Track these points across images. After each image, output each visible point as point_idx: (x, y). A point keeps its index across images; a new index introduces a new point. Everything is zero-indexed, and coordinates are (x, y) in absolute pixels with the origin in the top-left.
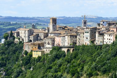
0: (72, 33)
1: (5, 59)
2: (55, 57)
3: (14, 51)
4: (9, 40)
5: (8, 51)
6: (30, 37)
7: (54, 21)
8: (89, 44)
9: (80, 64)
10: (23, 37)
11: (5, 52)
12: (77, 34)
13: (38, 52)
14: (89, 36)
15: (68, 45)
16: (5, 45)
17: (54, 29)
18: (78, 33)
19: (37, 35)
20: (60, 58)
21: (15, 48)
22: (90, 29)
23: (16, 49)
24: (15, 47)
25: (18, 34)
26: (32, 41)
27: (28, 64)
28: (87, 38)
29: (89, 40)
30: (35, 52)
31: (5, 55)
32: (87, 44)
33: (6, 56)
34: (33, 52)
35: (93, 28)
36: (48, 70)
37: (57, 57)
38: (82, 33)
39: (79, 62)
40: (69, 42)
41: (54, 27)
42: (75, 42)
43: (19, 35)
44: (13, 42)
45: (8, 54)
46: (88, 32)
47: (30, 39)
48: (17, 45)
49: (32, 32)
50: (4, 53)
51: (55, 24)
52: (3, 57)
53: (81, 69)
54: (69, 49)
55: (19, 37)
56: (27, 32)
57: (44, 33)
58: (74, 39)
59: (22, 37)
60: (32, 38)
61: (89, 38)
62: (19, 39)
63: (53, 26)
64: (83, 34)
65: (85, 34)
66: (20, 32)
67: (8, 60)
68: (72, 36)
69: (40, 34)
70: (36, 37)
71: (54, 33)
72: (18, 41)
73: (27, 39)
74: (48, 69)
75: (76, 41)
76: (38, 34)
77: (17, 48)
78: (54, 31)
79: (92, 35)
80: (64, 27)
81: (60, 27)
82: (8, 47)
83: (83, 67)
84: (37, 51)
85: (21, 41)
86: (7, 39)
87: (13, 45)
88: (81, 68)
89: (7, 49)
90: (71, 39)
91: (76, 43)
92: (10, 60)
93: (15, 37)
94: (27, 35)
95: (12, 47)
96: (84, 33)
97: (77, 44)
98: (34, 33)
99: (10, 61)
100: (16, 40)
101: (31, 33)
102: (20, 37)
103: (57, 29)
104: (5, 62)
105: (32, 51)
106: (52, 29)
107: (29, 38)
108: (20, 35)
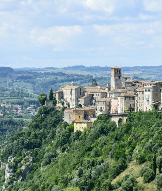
0: (128, 92)
1: (39, 136)
2: (99, 131)
3: (55, 122)
4: (47, 105)
5: (44, 123)
6: (79, 99)
7: (118, 72)
8: (151, 109)
9: (131, 142)
10: (69, 100)
11: (40, 124)
12: (135, 94)
13: (83, 124)
14: (151, 97)
15: (121, 112)
16: (41, 114)
17: (118, 86)
18: (137, 92)
19: (91, 96)
20: (108, 133)
21: (56, 117)
22: (154, 84)
23: (57, 119)
24: (56, 115)
25: (61, 95)
26: (83, 105)
27: (66, 143)
28: (148, 100)
29: (151, 103)
30: (78, 124)
31: (39, 130)
32: (148, 110)
33: (41, 130)
34: (75, 124)
35: (157, 84)
36: (87, 153)
37: (103, 131)
38: (141, 92)
39: (130, 139)
40: (124, 107)
41: (118, 83)
42: (132, 106)
43: (63, 97)
44: (53, 109)
45: (45, 128)
46: (150, 91)
47: (79, 103)
48: (59, 114)
49: (82, 92)
50: (39, 127)
51: (119, 77)
52: (37, 132)
53: (131, 151)
54: (122, 118)
55: (62, 100)
56: (74, 91)
57: (101, 92)
58: (131, 102)
59: (67, 100)
60: (82, 101)
61: (151, 100)
62: (63, 103)
63: (116, 81)
64: (143, 94)
65: (145, 93)
66: (64, 91)
67: (44, 138)
68: (128, 96)
69: (95, 94)
70: (89, 99)
71: (115, 93)
72: (62, 106)
73: (74, 102)
74: (86, 151)
75: (134, 104)
76: (93, 95)
77: (59, 118)
78: (118, 89)
79: (157, 95)
80: (135, 83)
81: (128, 83)
82: (46, 117)
83: (134, 148)
84: (81, 123)
85: (65, 106)
86: (44, 104)
87: (53, 112)
88: (130, 149)
89: (42, 120)
90: (126, 103)
91: (134, 109)
92: (47, 137)
93: (56, 101)
94: (74, 97)
95: (52, 116)
96: (143, 92)
97: (136, 111)
98: (86, 94)
99: (47, 139)
100: (59, 105)
101: (80, 93)
102: (64, 100)
103: (124, 86)
104: (38, 140)
105: (73, 122)
106: (114, 86)
107: (78, 101)
108: (65, 97)
